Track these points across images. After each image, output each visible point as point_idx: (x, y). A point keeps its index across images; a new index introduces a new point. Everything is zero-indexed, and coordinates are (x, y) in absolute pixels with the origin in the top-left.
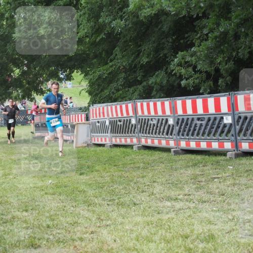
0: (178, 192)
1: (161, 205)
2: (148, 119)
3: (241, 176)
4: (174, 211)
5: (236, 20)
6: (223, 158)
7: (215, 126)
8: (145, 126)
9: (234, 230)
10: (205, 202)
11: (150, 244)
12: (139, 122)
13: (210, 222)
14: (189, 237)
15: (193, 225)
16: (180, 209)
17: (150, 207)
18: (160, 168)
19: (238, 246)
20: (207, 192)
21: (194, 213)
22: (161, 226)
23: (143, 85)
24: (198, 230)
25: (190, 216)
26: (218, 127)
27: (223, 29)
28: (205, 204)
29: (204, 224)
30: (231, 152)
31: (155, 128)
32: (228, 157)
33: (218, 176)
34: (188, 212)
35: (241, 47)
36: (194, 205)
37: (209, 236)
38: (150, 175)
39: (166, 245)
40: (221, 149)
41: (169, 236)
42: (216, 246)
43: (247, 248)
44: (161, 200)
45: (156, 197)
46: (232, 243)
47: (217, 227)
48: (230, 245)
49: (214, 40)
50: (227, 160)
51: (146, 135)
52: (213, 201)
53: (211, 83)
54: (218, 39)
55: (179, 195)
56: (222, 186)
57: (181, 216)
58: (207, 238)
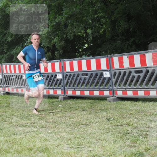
0: (27, 122)
1: (16, 129)
2: (10, 76)
3: (67, 111)
4: (24, 133)
5: (66, 16)
6: (56, 100)
7: (52, 80)
8: (8, 80)
9: (60, 144)
10: (44, 127)
11: (8, 154)
12: (4, 77)
13: (46, 140)
14: (32, 149)
15: (35, 142)
16: (28, 132)
17: (9, 131)
18: (17, 106)
19: (62, 155)
20: (46, 122)
21: (37, 134)
22: (15, 142)
23: (7, 54)
24: (39, 145)
25: (34, 136)
26: (53, 81)
27: (58, 21)
28: (44, 129)
29: (42, 141)
30: (61, 97)
31: (14, 81)
32: (59, 99)
33: (53, 111)
34: (33, 134)
35: (69, 32)
36: (37, 129)
37: (45, 148)
38: (10, 111)
39: (18, 155)
40: (55, 95)
41: (20, 149)
42: (49, 155)
43: (68, 155)
44: (16, 126)
45: (13, 125)
46: (59, 152)
47: (50, 143)
48: (58, 154)
49: (52, 28)
50: (58, 102)
51: (8, 86)
52: (49, 127)
53: (50, 54)
54: (54, 27)
55: (27, 123)
56: (55, 118)
57: (28, 136)
58: (44, 150)
